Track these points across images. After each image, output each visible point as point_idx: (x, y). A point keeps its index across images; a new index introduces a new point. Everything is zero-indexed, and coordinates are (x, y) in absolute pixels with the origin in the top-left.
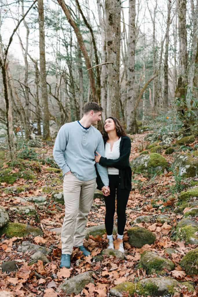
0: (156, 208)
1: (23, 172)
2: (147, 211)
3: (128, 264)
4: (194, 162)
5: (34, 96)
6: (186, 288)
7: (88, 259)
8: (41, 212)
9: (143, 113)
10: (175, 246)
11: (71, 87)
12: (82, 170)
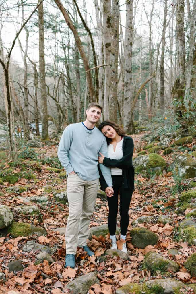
0: (157, 209)
1: (25, 172)
2: (148, 212)
3: (132, 265)
4: (193, 162)
5: (33, 97)
6: (192, 290)
7: (92, 259)
8: (44, 212)
9: (140, 113)
10: (178, 247)
11: (68, 88)
12: (85, 170)
